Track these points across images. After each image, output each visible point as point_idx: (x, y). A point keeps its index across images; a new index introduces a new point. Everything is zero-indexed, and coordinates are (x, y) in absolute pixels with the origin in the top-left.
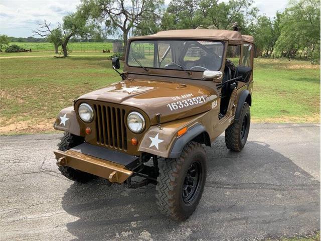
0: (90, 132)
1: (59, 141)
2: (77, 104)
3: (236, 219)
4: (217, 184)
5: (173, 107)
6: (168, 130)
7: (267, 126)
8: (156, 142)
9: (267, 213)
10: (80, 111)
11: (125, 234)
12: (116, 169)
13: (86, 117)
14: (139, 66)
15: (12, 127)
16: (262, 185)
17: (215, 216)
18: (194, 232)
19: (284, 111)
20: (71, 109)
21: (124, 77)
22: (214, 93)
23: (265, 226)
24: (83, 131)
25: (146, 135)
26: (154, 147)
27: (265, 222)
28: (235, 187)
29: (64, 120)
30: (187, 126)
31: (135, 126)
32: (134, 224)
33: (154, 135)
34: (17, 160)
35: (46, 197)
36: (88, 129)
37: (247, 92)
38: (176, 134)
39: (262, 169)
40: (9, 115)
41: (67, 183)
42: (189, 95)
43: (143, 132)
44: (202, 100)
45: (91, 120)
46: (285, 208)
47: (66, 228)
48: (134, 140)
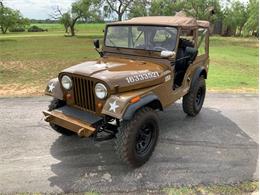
0: (70, 98)
1: (50, 104)
2: (61, 76)
3: (179, 168)
4: (171, 141)
5: (130, 80)
7: (223, 96)
8: (114, 107)
9: (205, 165)
10: (63, 81)
11: (92, 175)
12: (84, 126)
13: (67, 86)
14: (113, 46)
15: (25, 91)
16: (207, 144)
17: (163, 165)
18: (144, 176)
19: (242, 83)
20: (57, 79)
21: (102, 54)
22: (169, 69)
23: (201, 175)
24: (65, 97)
25: (108, 101)
26: (112, 111)
27: (202, 172)
28: (184, 144)
29: (51, 88)
30: (140, 95)
31: (100, 95)
32: (100, 168)
33: (112, 102)
34: (23, 117)
35: (39, 145)
36: (69, 95)
37: (203, 68)
38: (129, 101)
39: (210, 131)
40: (23, 82)
41: (57, 135)
43: (106, 99)
44: (156, 74)
45: (71, 88)
46: (221, 162)
47: (50, 168)
48: (100, 105)
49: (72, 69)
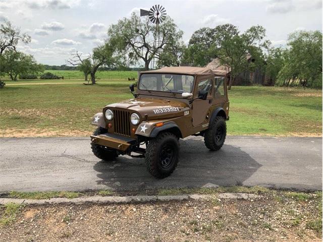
0: (111, 127)
2: (105, 110)
5: (156, 112)
6: (151, 123)
8: (144, 129)
10: (106, 114)
12: (122, 143)
13: (109, 117)
14: (145, 89)
20: (102, 113)
21: (136, 96)
22: (188, 106)
24: (107, 126)
25: (139, 126)
26: (143, 132)
29: (97, 119)
30: (163, 123)
31: (135, 122)
33: (143, 126)
36: (110, 125)
37: (220, 109)
38: (155, 125)
42: (169, 106)
43: (138, 124)
44: (177, 109)
45: (112, 119)
48: (133, 129)
49: (114, 105)
